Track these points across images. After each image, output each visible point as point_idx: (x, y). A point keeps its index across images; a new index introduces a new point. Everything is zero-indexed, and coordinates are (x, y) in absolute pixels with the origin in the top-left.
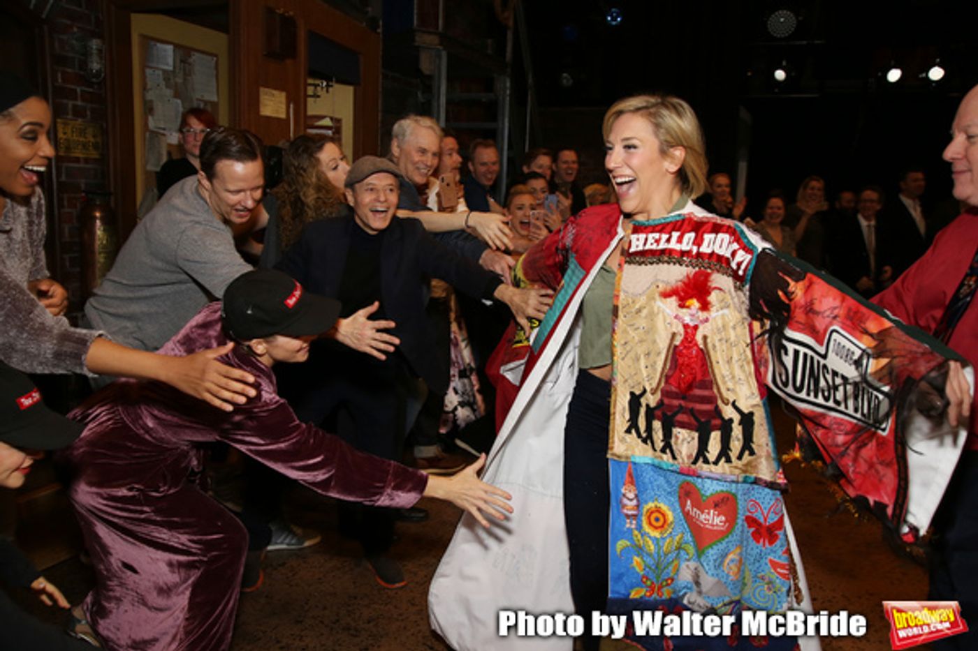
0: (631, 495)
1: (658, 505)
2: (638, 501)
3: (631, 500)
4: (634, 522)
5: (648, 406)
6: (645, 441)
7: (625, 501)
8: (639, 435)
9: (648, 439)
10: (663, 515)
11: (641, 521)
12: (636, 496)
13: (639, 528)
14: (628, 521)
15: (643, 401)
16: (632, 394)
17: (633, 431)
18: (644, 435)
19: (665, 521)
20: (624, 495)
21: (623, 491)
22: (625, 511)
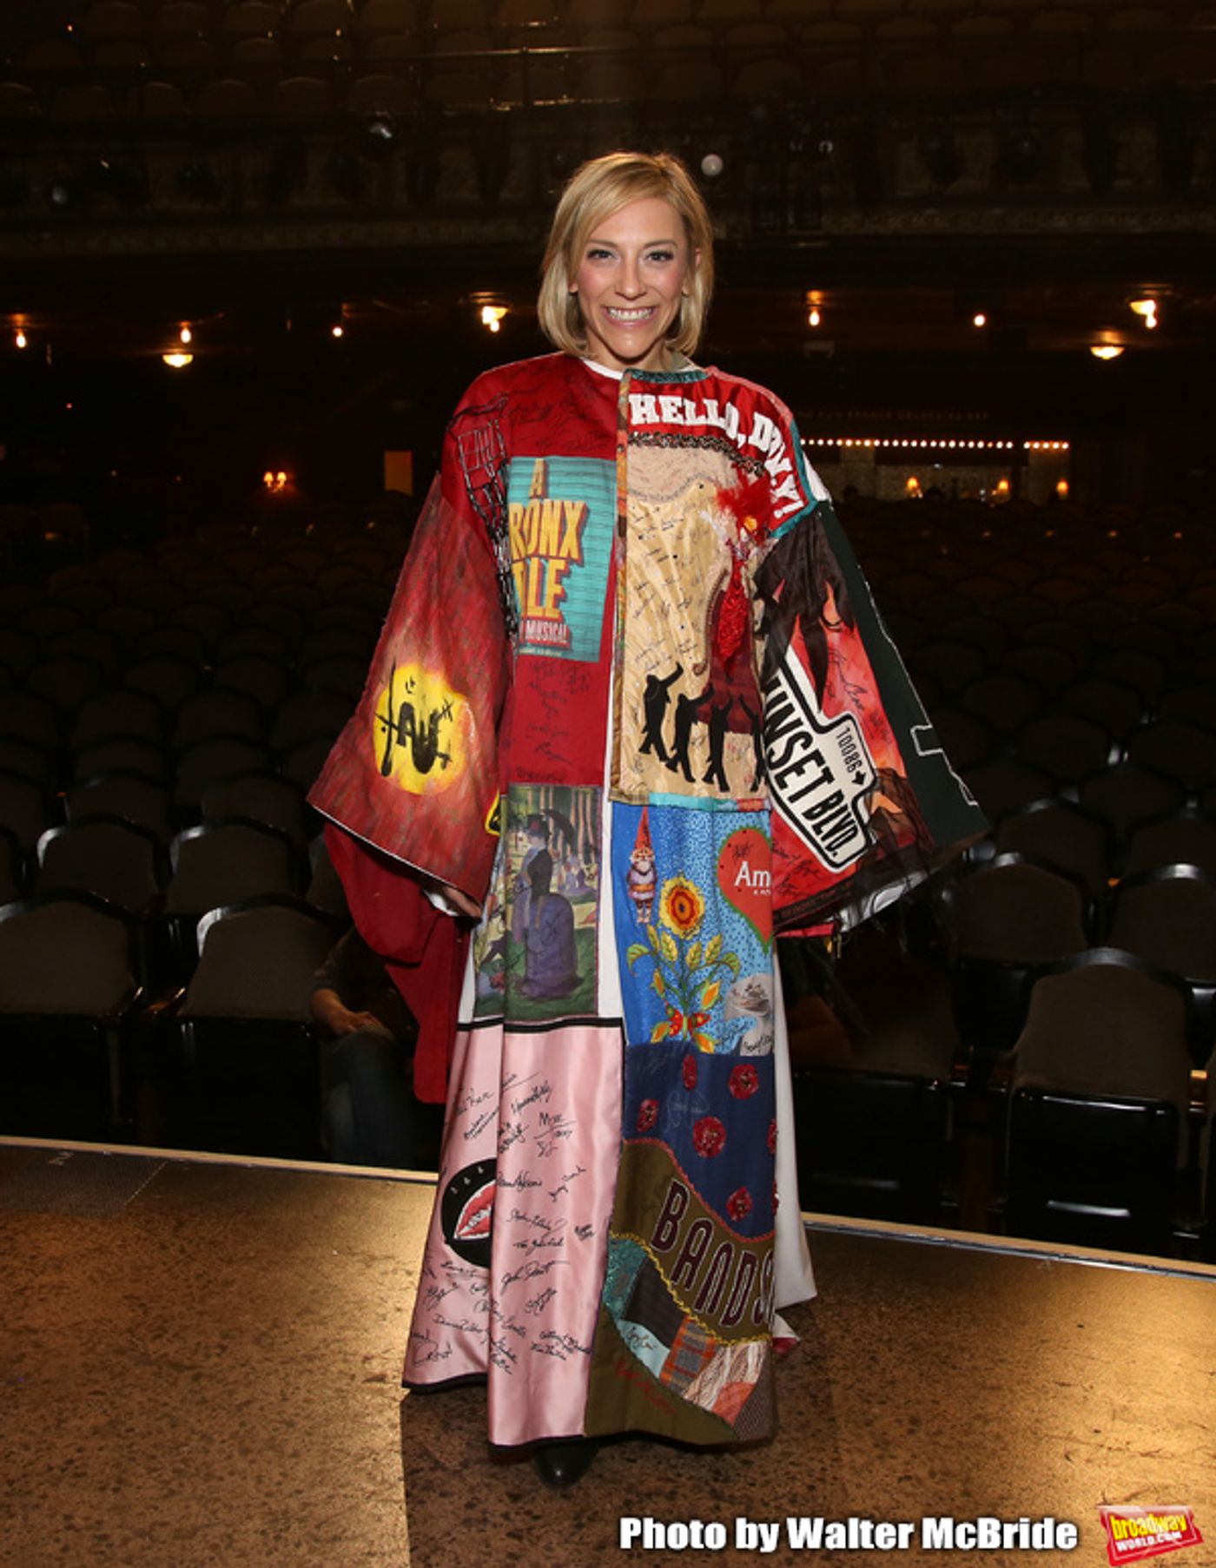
0: (644, 866)
1: (686, 884)
2: (655, 873)
3: (644, 874)
4: (648, 911)
5: (682, 698)
6: (672, 766)
7: (636, 877)
8: (662, 756)
9: (679, 761)
10: (692, 902)
11: (658, 908)
12: (653, 865)
13: (655, 919)
14: (640, 911)
15: (673, 692)
16: (651, 680)
17: (652, 748)
18: (671, 754)
19: (693, 913)
20: (634, 867)
21: (632, 859)
22: (635, 895)
